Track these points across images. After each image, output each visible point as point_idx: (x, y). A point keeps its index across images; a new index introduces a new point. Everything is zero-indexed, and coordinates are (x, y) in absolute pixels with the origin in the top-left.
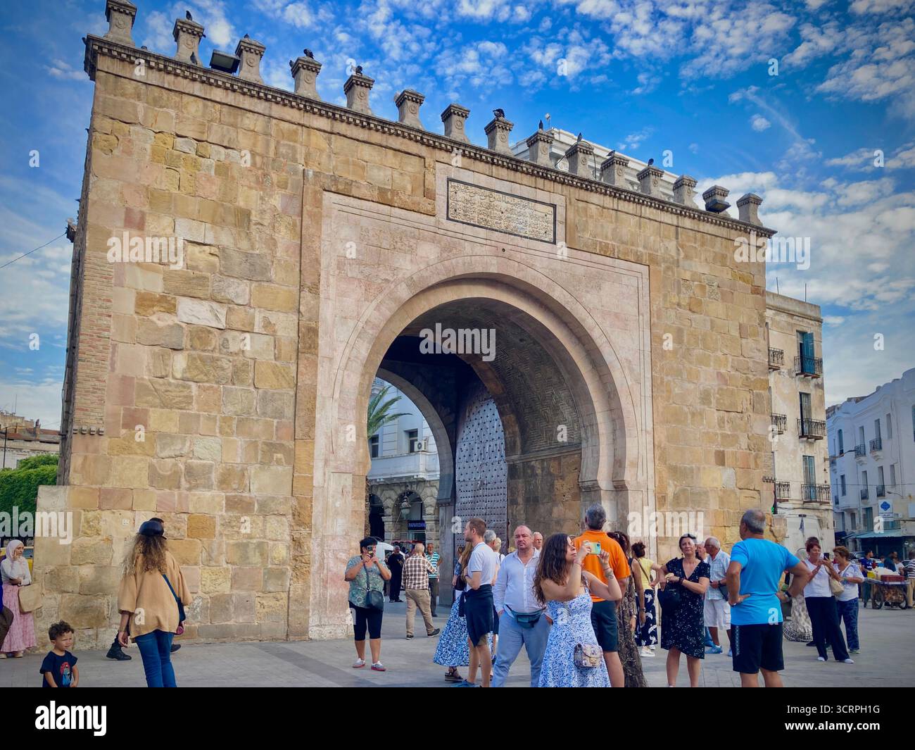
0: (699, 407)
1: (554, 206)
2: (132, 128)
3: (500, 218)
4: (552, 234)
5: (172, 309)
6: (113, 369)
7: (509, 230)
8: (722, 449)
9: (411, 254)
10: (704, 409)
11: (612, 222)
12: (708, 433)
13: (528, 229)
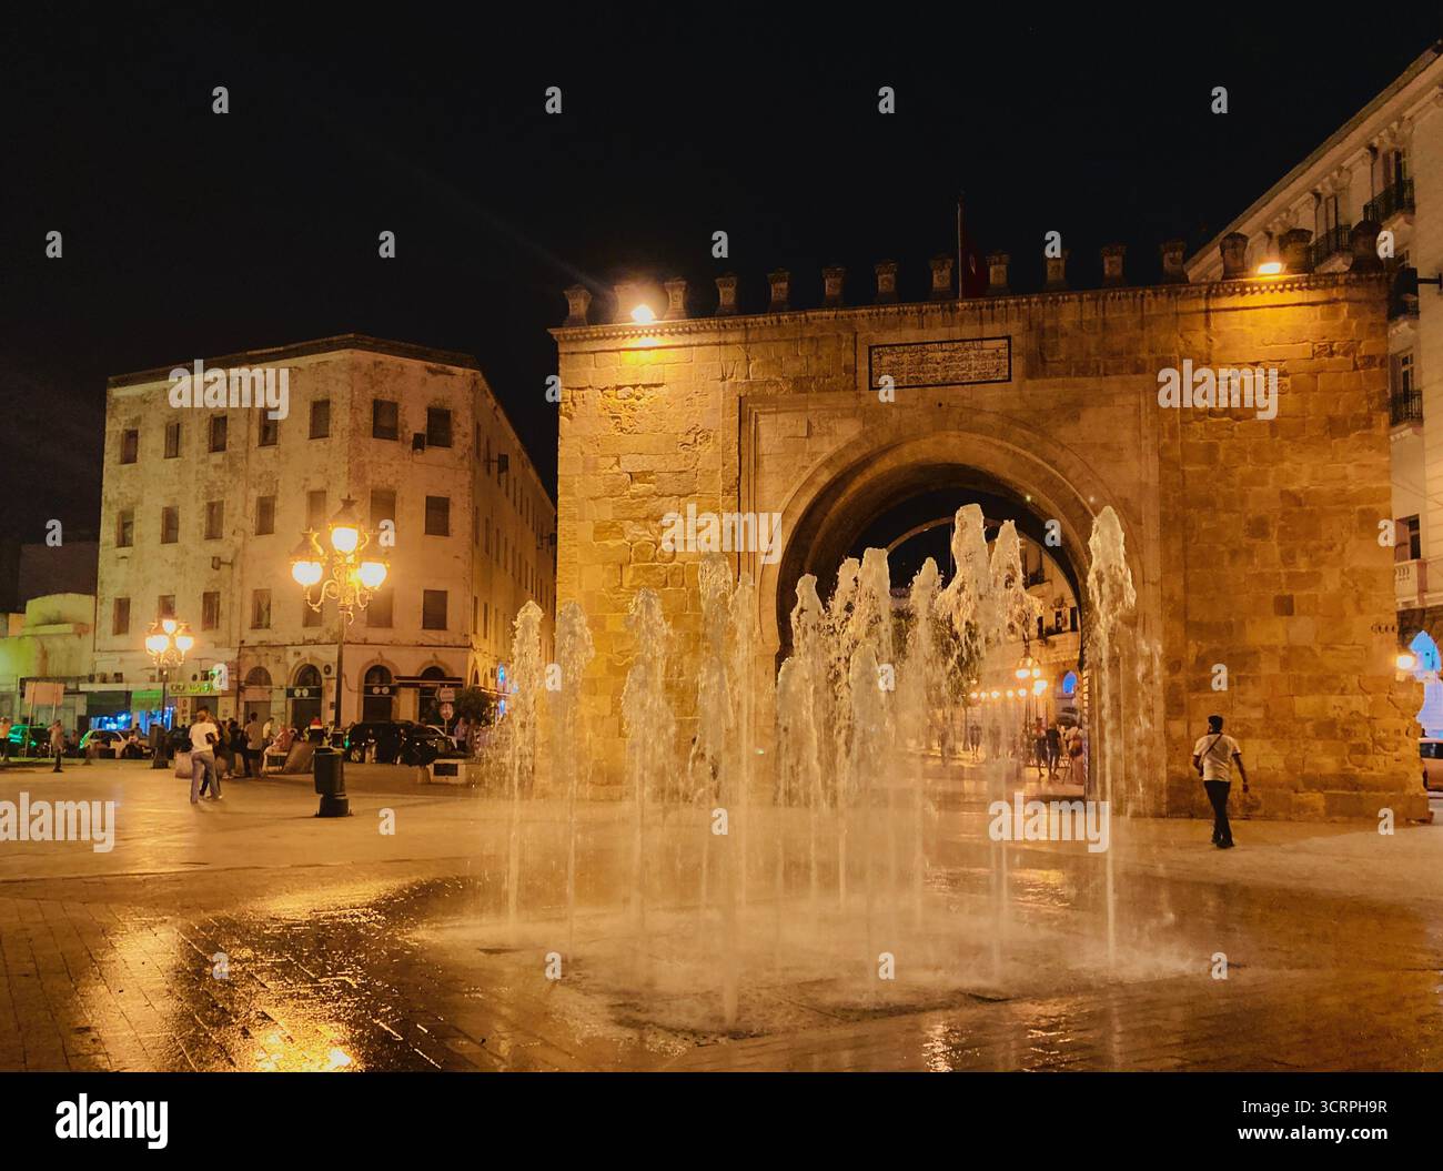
0: (1245, 541)
1: (1008, 338)
2: (585, 392)
3: (936, 370)
4: (1007, 370)
5: (621, 533)
6: (580, 587)
7: (948, 381)
8: (1287, 593)
9: (831, 435)
10: (1254, 545)
11: (1096, 333)
12: (1261, 574)
13: (972, 374)
